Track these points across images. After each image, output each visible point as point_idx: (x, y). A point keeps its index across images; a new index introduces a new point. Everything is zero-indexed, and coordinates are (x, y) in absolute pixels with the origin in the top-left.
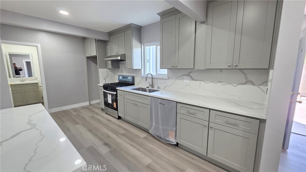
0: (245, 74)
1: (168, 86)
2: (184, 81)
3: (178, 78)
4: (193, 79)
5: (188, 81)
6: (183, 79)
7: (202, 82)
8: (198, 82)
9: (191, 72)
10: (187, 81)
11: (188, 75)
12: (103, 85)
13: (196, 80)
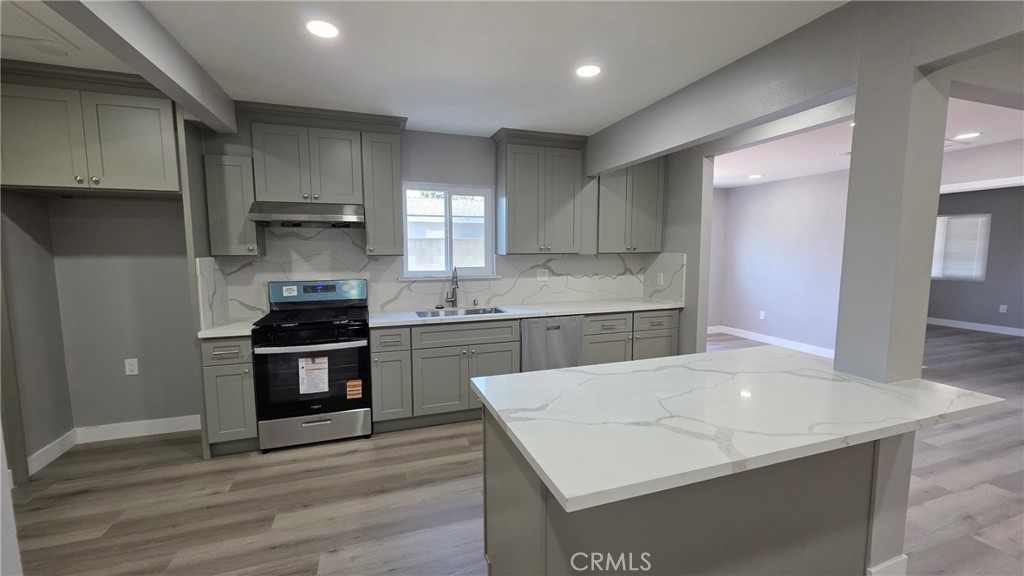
0: (622, 259)
1: (498, 295)
2: (538, 279)
3: (523, 273)
4: (554, 274)
5: (547, 279)
6: (535, 276)
7: (570, 277)
8: (563, 278)
9: (550, 260)
10: (543, 279)
11: (545, 266)
12: (253, 331)
13: (560, 275)
